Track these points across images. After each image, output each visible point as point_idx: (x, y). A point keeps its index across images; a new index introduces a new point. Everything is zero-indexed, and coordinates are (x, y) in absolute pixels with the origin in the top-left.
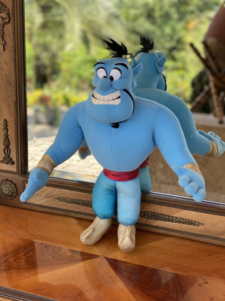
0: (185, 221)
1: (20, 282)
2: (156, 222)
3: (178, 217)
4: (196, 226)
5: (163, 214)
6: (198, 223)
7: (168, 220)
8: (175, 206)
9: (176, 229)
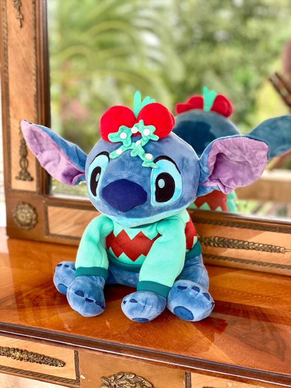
0: (265, 248)
1: (47, 320)
2: (225, 251)
3: (255, 242)
4: (280, 253)
5: (235, 238)
6: (283, 248)
7: (243, 246)
8: (252, 227)
9: (253, 259)
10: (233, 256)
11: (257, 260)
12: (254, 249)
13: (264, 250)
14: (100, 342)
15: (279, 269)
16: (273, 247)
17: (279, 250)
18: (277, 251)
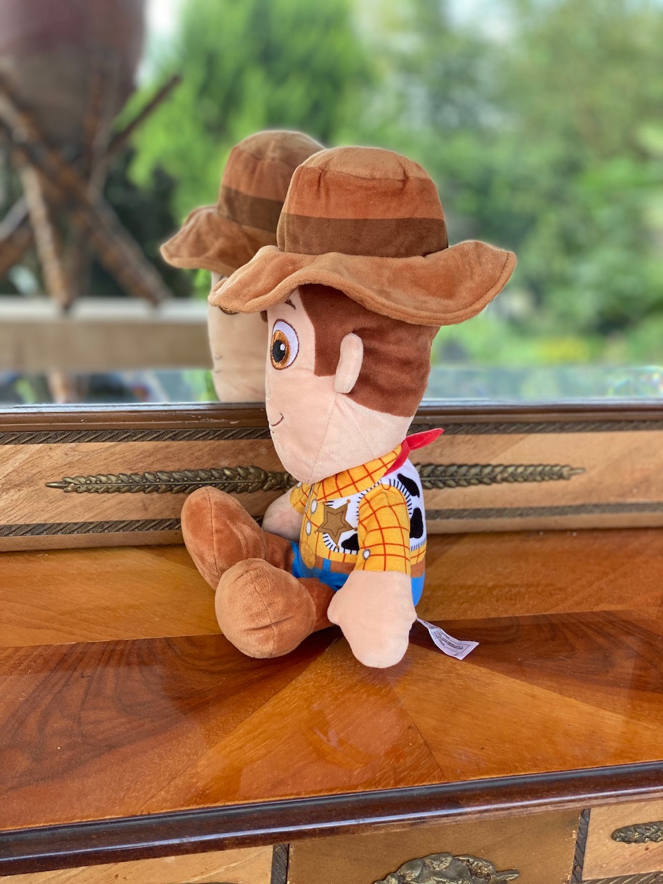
3: (506, 463)
4: (560, 481)
6: (568, 468)
7: (479, 477)
8: (502, 428)
9: (498, 505)
10: (455, 505)
11: (508, 506)
12: (504, 480)
13: (526, 480)
14: (396, 797)
15: (557, 518)
16: (547, 468)
17: (559, 473)
18: (555, 477)
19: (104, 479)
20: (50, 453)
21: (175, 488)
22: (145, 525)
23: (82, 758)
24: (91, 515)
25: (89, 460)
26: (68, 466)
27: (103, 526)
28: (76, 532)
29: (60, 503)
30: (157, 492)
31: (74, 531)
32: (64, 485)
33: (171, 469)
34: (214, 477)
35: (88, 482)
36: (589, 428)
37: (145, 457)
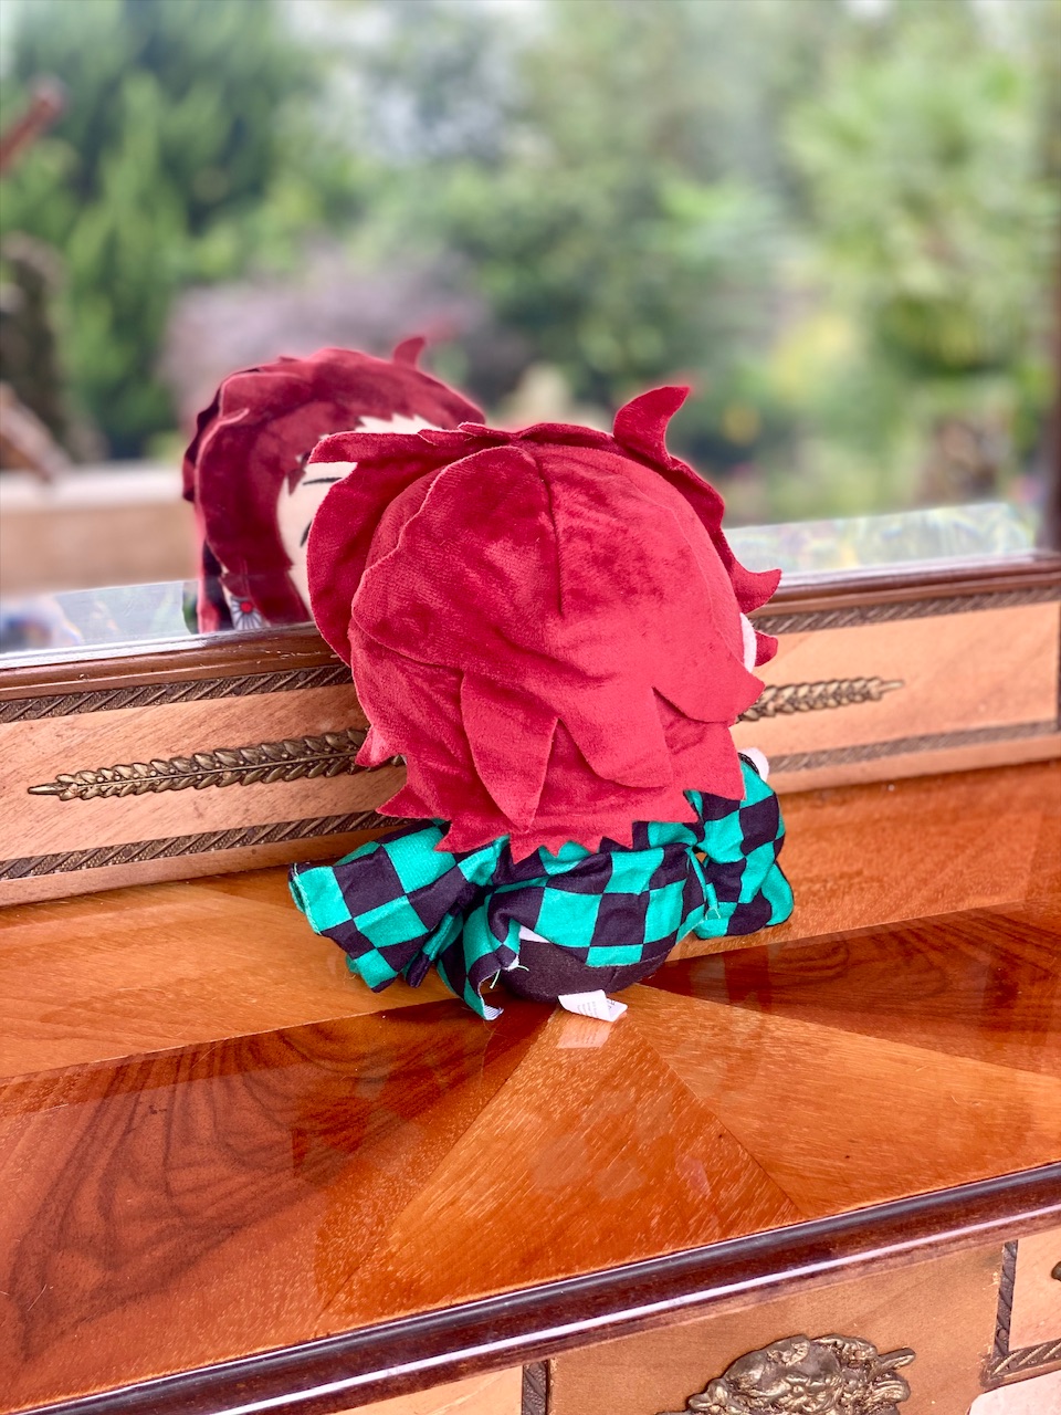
0: (821, 696)
3: (779, 684)
4: (867, 702)
6: (877, 682)
11: (786, 752)
12: (778, 710)
13: (812, 708)
15: (864, 764)
16: (845, 686)
17: (864, 691)
18: (858, 698)
19: (125, 772)
20: (30, 736)
21: (249, 776)
22: (202, 842)
23: (190, 1253)
24: (109, 834)
25: (98, 741)
26: (63, 755)
27: (131, 852)
28: (84, 868)
29: (55, 820)
30: (218, 785)
31: (81, 865)
32: (60, 789)
33: (238, 743)
34: (310, 749)
35: (100, 779)
36: (905, 614)
37: (193, 728)
